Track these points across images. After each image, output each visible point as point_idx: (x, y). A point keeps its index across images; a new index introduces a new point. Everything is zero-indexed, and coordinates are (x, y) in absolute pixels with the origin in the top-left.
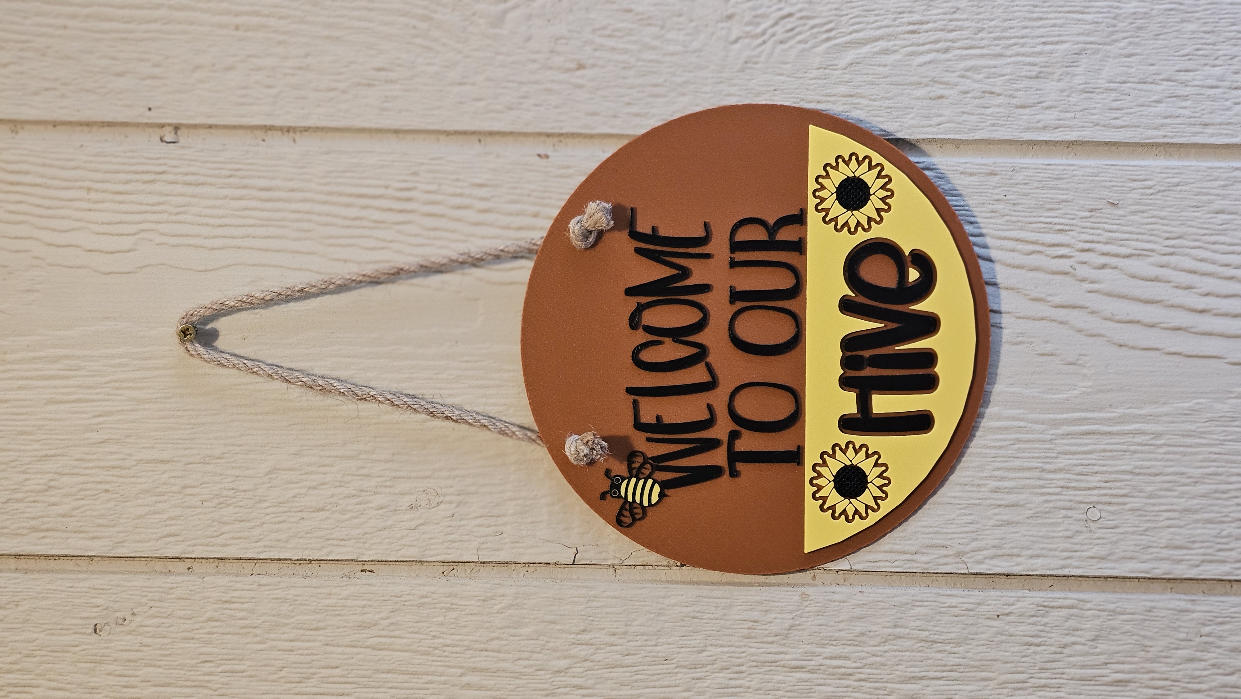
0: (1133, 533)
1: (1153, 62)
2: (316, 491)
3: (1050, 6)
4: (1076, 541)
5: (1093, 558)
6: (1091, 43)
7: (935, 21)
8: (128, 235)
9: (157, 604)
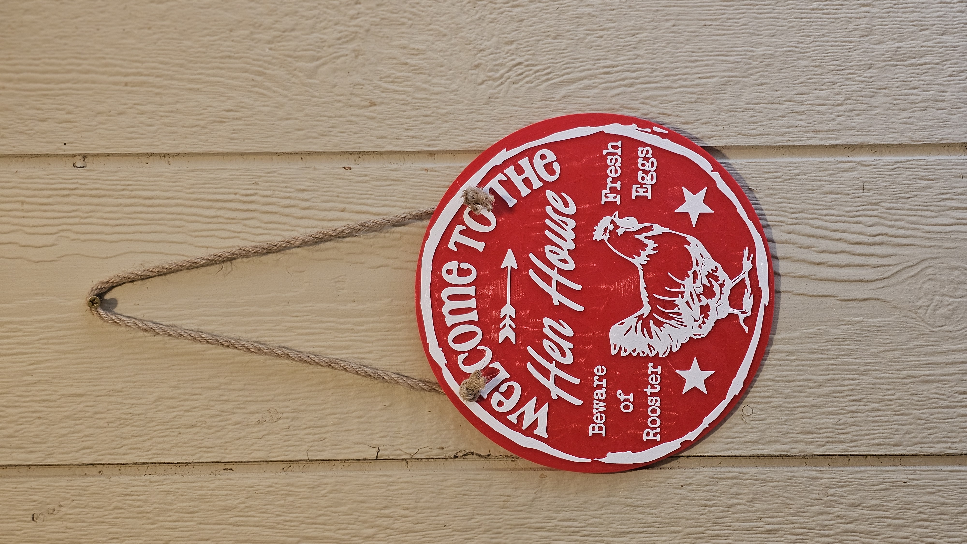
0: (776, 423)
1: (778, 89)
2: (190, 414)
3: (704, 52)
4: (735, 430)
5: (748, 442)
6: (733, 77)
7: (622, 65)
8: (51, 234)
9: (78, 498)
